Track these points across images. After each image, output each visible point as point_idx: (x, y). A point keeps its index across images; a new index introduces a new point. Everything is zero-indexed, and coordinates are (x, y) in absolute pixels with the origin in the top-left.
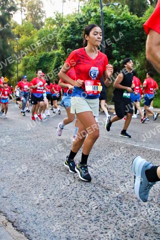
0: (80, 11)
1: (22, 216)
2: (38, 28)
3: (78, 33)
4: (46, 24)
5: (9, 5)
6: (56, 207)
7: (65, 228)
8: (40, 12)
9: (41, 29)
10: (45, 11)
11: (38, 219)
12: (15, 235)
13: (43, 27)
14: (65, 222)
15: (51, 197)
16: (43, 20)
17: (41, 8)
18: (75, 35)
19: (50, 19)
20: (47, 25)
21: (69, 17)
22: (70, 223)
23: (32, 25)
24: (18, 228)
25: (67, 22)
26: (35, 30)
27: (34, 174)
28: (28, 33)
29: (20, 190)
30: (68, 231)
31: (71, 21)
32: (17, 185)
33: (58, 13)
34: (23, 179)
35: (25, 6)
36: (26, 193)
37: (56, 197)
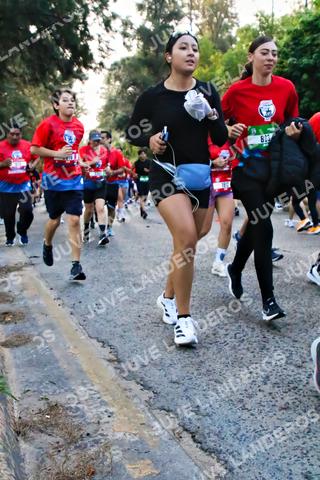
0: (309, 7)
1: (210, 421)
2: (224, 50)
3: (306, 52)
4: (238, 39)
5: (166, 10)
6: (277, 409)
7: (298, 453)
8: (227, 16)
9: (229, 51)
10: (236, 14)
11: (243, 432)
12: (200, 458)
13: (234, 46)
14: (299, 443)
15: (267, 388)
16: (233, 32)
17: (229, 9)
18: (301, 57)
19: (247, 29)
20: (242, 42)
21: (285, 21)
22: (311, 444)
23: (211, 44)
24: (203, 445)
25: (283, 32)
26: (219, 53)
27: (228, 339)
28: (205, 61)
29: (203, 370)
30: (305, 460)
31: (292, 28)
32: (198, 360)
33: (262, 16)
34: (208, 349)
35: (198, 8)
36: (216, 377)
37: (277, 389)
